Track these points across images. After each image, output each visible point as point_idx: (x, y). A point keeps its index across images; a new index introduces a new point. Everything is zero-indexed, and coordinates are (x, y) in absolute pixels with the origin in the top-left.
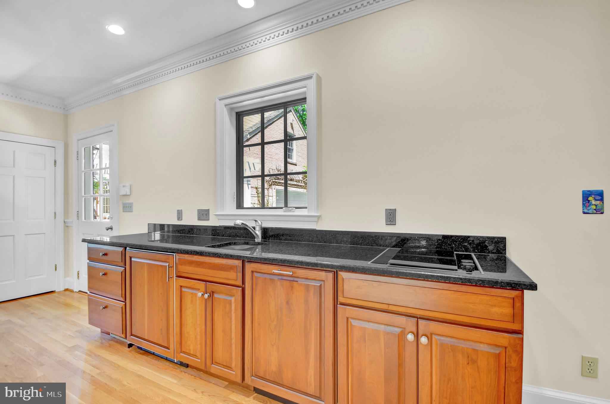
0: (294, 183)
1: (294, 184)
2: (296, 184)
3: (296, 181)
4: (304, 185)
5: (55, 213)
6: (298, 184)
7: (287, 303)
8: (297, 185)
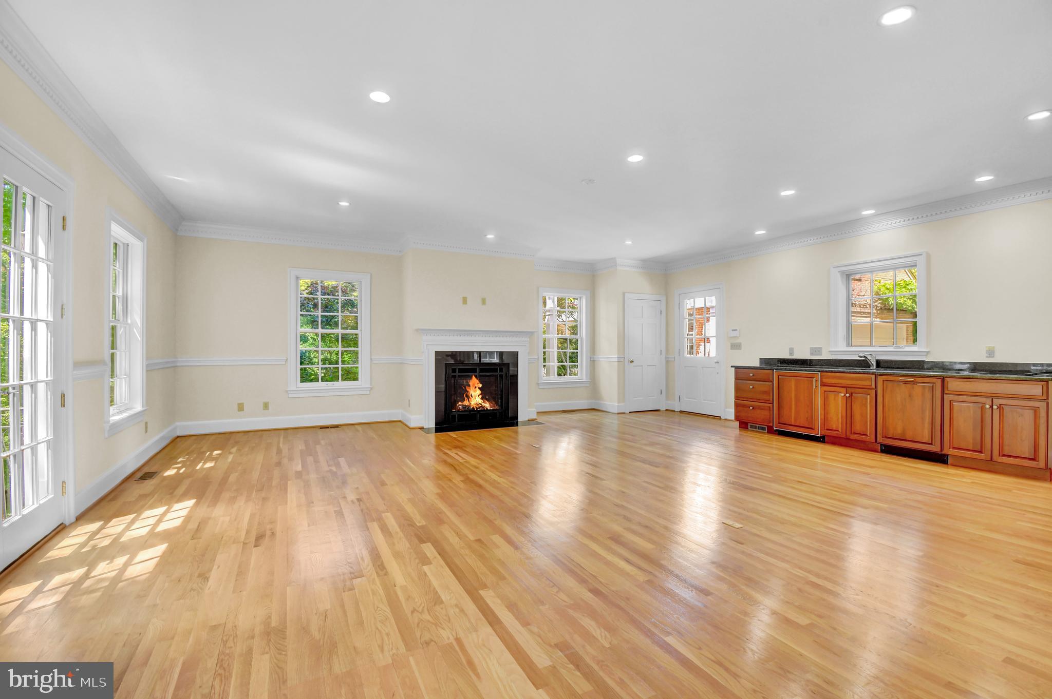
0: (856, 310)
1: (856, 312)
2: (860, 311)
3: (860, 307)
4: (875, 312)
5: (661, 351)
6: (863, 310)
7: (910, 396)
8: (862, 312)
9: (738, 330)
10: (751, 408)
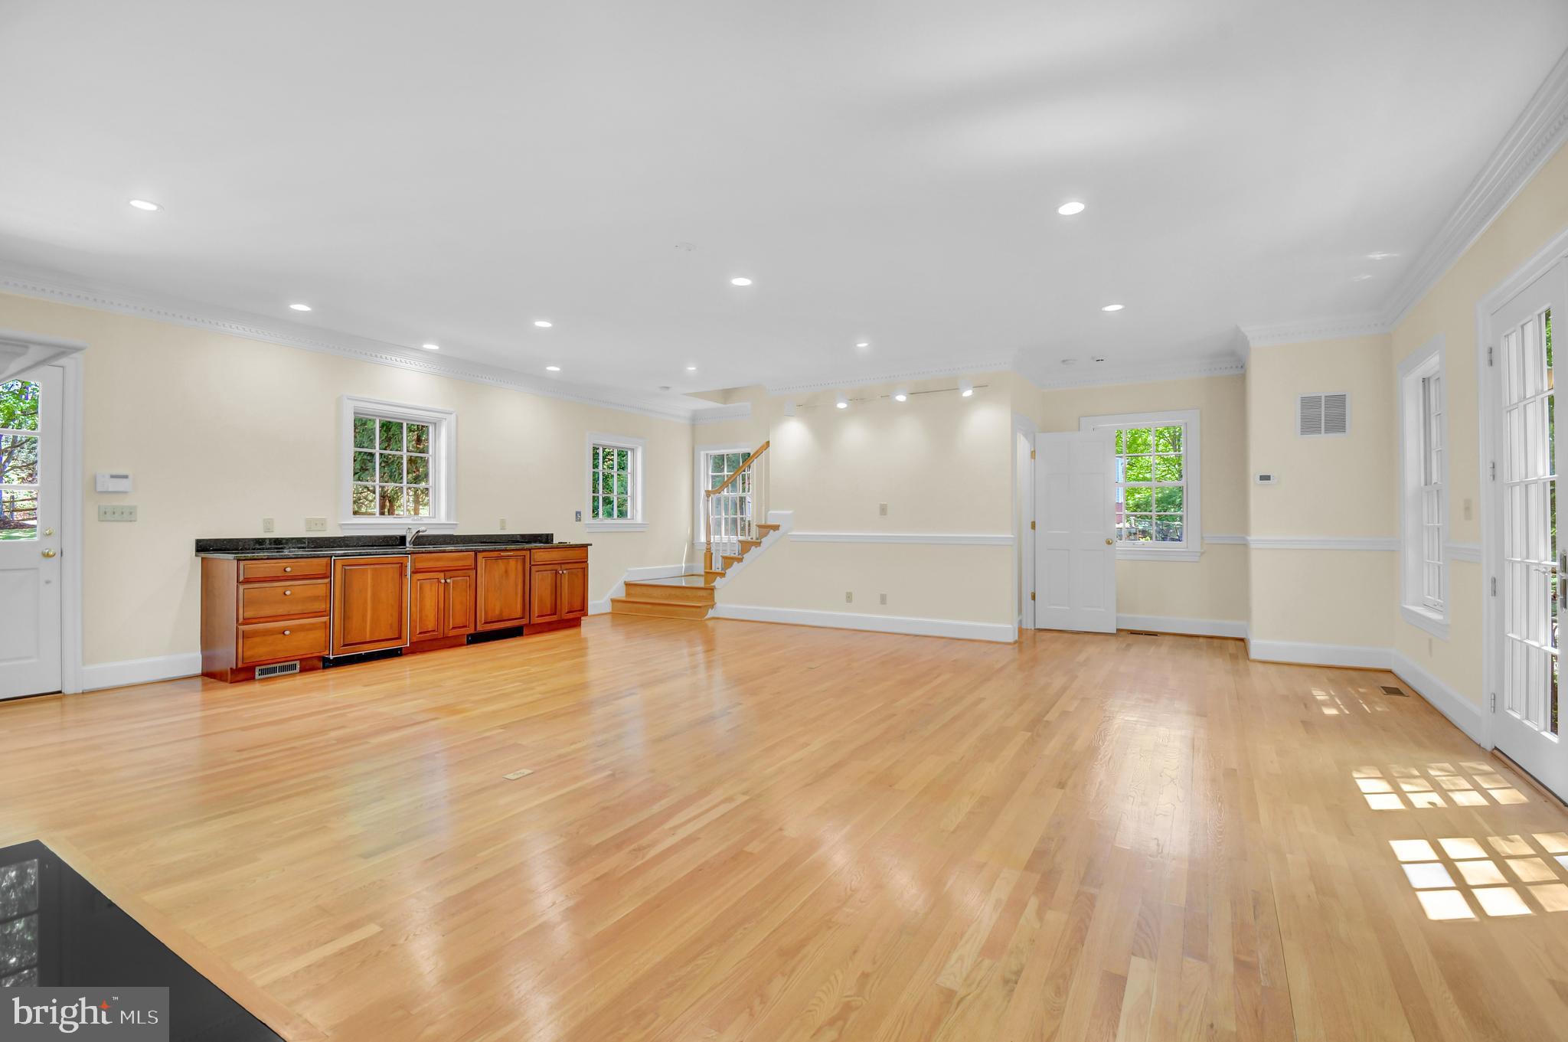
9: (130, 477)
10: (287, 633)
